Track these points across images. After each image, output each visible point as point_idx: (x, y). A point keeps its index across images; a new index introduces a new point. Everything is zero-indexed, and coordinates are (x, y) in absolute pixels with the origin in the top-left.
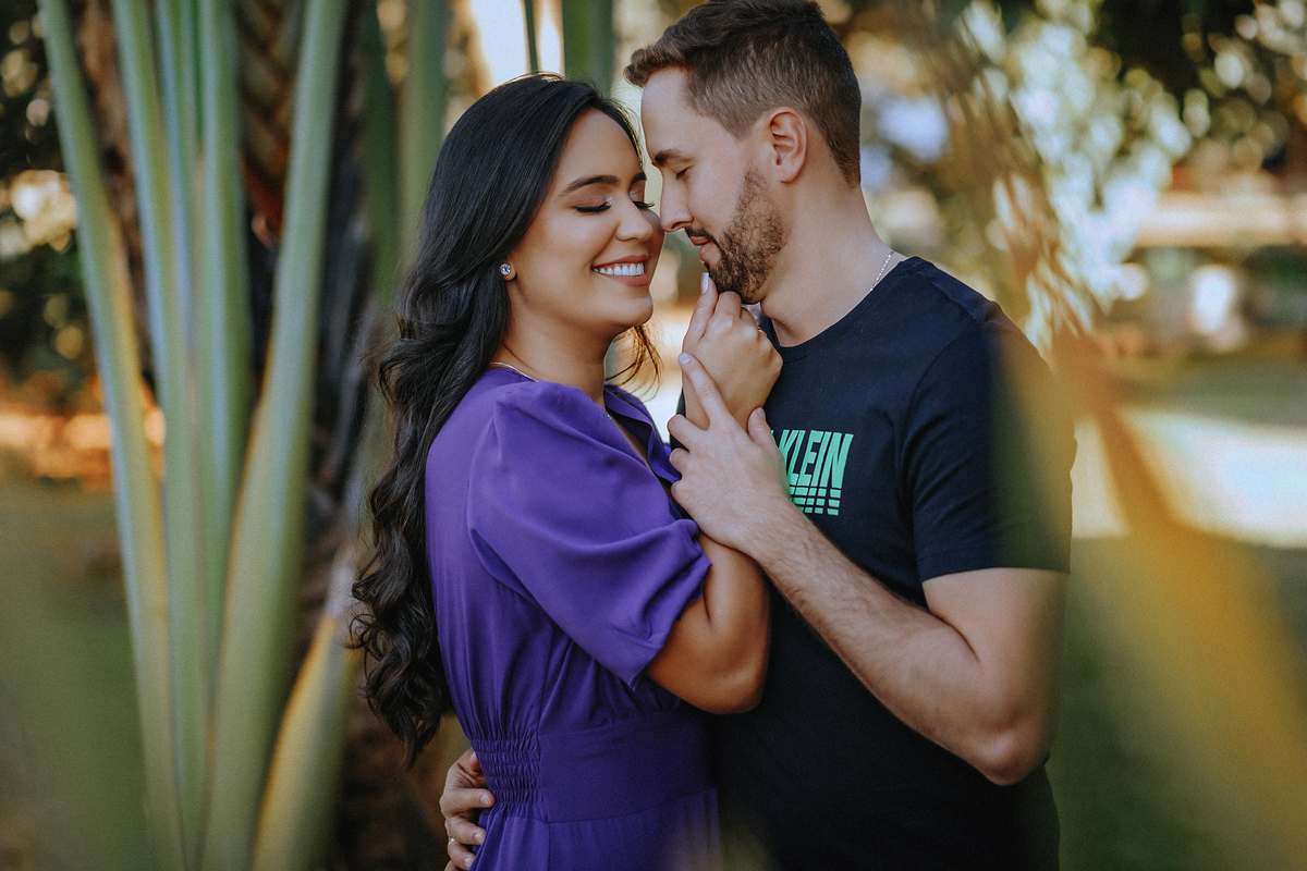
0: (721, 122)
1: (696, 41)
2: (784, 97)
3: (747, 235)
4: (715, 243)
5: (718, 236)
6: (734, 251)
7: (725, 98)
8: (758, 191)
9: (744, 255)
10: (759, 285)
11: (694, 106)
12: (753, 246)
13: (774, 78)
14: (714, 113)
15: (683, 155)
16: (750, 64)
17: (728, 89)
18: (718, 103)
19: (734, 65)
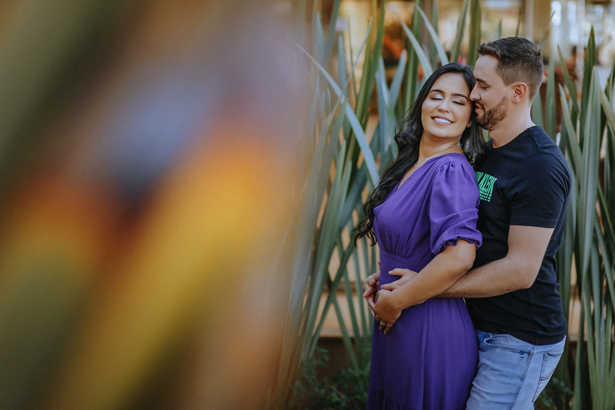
0: (503, 80)
1: (506, 53)
2: (524, 79)
3: (496, 113)
4: (484, 111)
5: (487, 109)
6: (489, 116)
7: (508, 74)
8: (505, 103)
9: (492, 118)
10: (491, 127)
11: (498, 72)
12: (495, 117)
13: (523, 73)
14: (503, 77)
15: (488, 84)
16: (519, 66)
17: (509, 71)
18: (505, 74)
19: (514, 65)
